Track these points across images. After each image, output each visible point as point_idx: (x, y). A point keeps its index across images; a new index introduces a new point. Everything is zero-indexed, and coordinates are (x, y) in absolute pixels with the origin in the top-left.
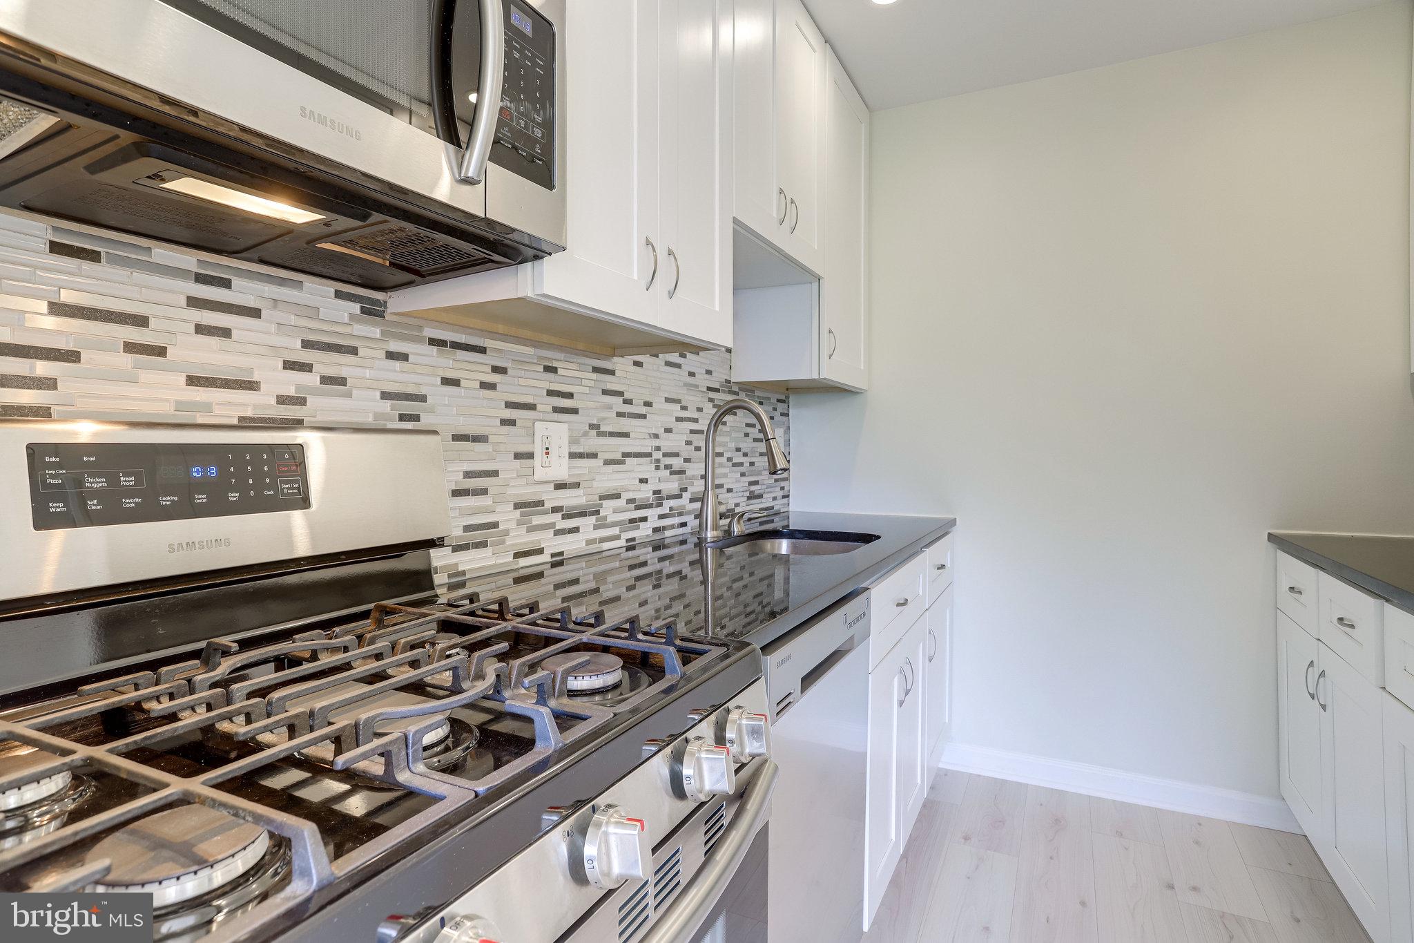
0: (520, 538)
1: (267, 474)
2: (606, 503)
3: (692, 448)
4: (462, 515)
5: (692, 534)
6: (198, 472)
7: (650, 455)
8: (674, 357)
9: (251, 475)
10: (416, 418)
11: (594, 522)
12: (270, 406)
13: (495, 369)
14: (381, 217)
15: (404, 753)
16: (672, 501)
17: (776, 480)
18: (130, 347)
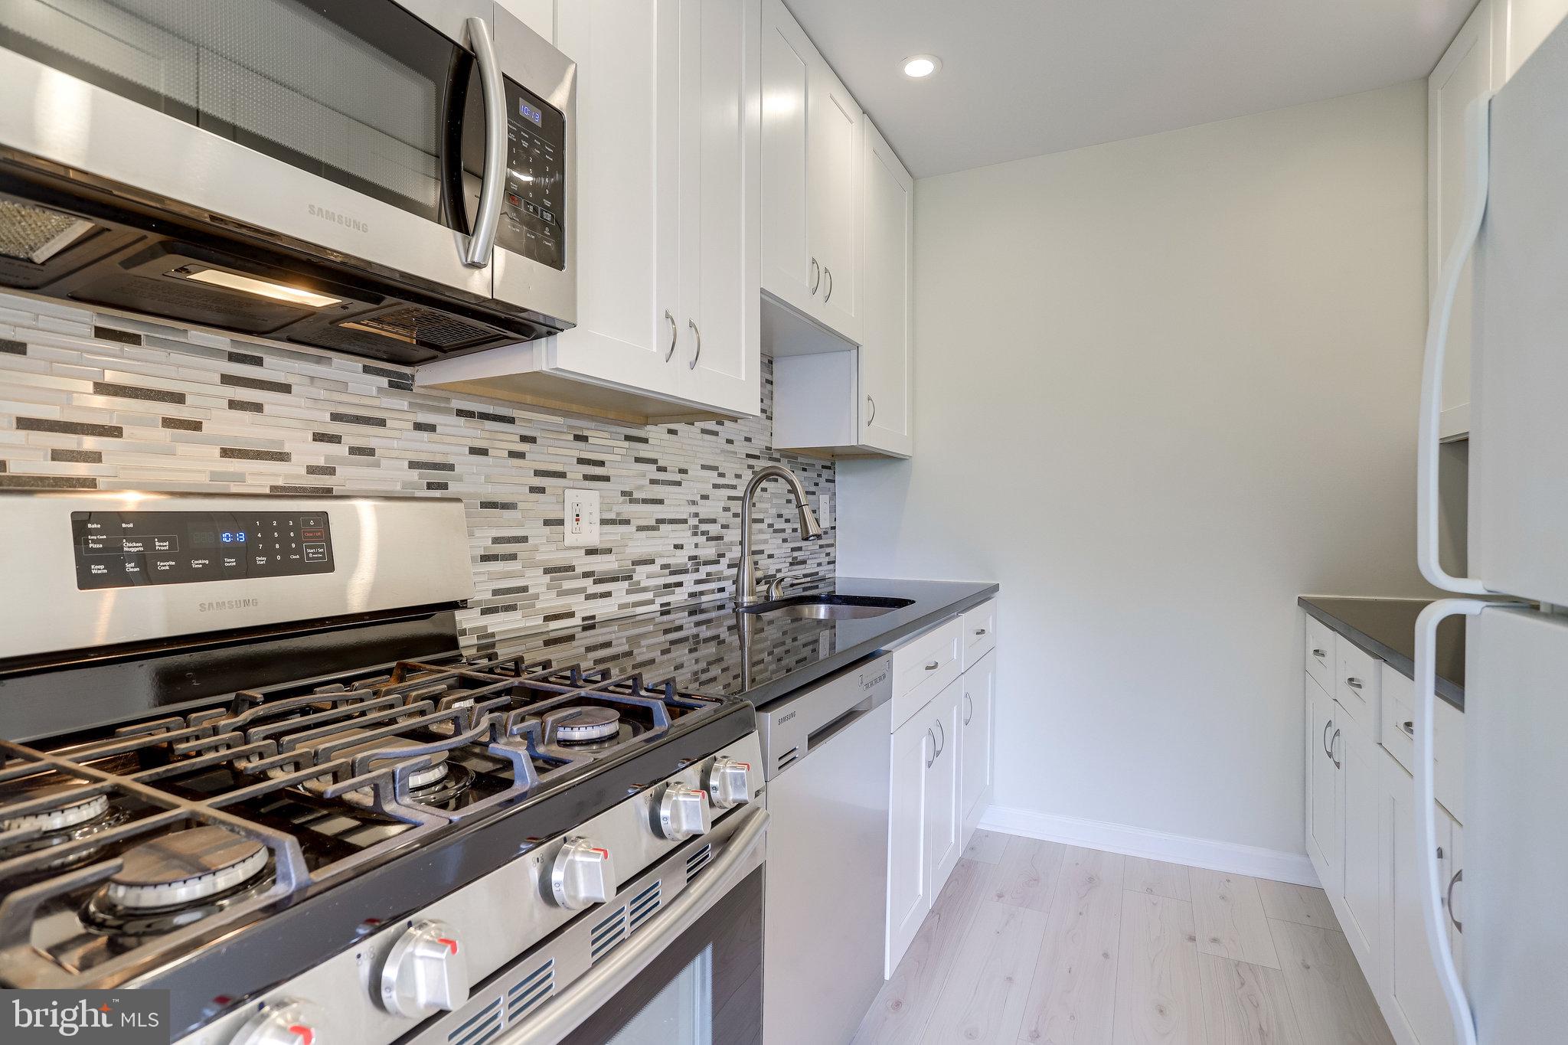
0: (551, 602)
1: (292, 540)
2: (638, 568)
3: (730, 514)
4: (491, 579)
5: (730, 599)
6: (228, 537)
7: (685, 521)
8: (711, 425)
9: (277, 540)
10: (444, 486)
11: (627, 587)
12: (298, 476)
13: (524, 439)
14: (394, 300)
15: (391, 786)
16: (708, 566)
17: (821, 547)
18: (169, 423)
